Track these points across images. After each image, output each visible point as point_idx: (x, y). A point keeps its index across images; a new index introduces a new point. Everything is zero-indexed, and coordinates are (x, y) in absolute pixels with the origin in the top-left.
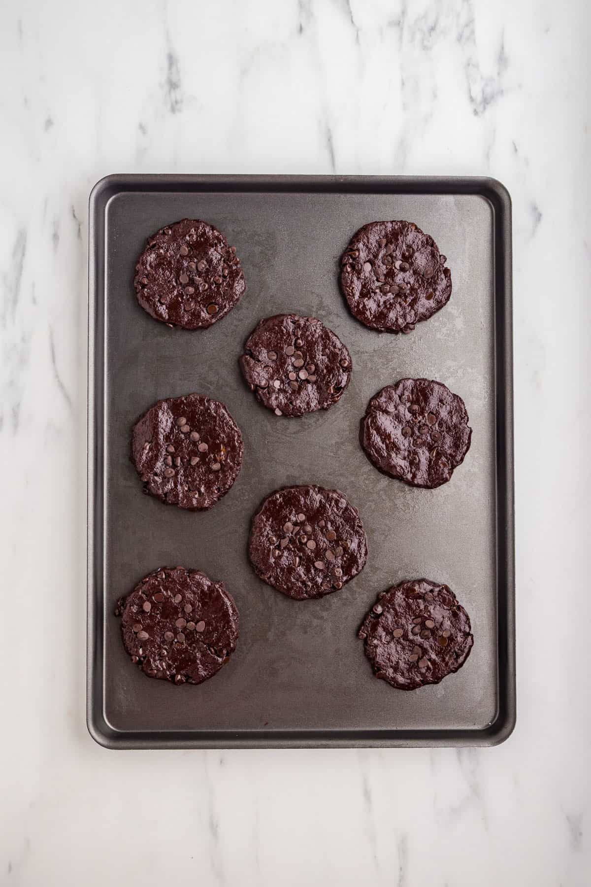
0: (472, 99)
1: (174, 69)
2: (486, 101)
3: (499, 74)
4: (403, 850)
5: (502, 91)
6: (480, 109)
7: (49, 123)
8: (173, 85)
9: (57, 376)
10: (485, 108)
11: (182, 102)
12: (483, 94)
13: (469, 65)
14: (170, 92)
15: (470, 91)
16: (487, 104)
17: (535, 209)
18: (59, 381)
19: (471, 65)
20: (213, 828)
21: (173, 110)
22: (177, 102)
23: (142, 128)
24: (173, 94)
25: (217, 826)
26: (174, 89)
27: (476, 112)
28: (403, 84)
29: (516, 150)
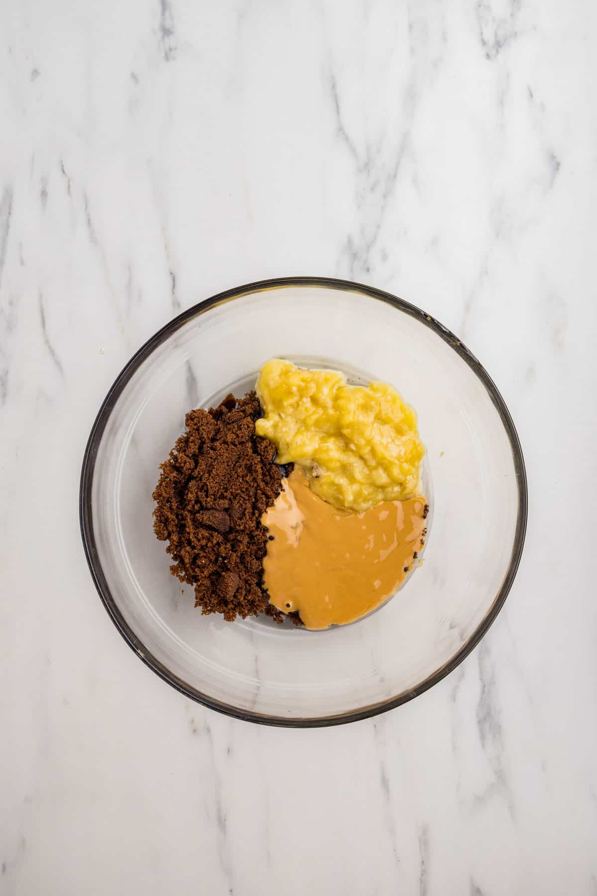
0: (484, 43)
1: (167, 13)
2: (498, 45)
3: (512, 15)
4: (424, 842)
5: (516, 34)
6: (494, 52)
7: (35, 73)
8: (166, 32)
9: (47, 342)
10: (497, 51)
11: (176, 49)
12: (496, 35)
13: (480, 6)
14: (163, 37)
15: (482, 34)
16: (500, 47)
17: (553, 157)
18: (49, 347)
19: (482, 7)
20: (222, 822)
21: (167, 58)
22: (171, 49)
23: (134, 76)
24: (166, 40)
25: (225, 820)
26: (168, 36)
27: (488, 56)
28: (411, 27)
29: (532, 95)
